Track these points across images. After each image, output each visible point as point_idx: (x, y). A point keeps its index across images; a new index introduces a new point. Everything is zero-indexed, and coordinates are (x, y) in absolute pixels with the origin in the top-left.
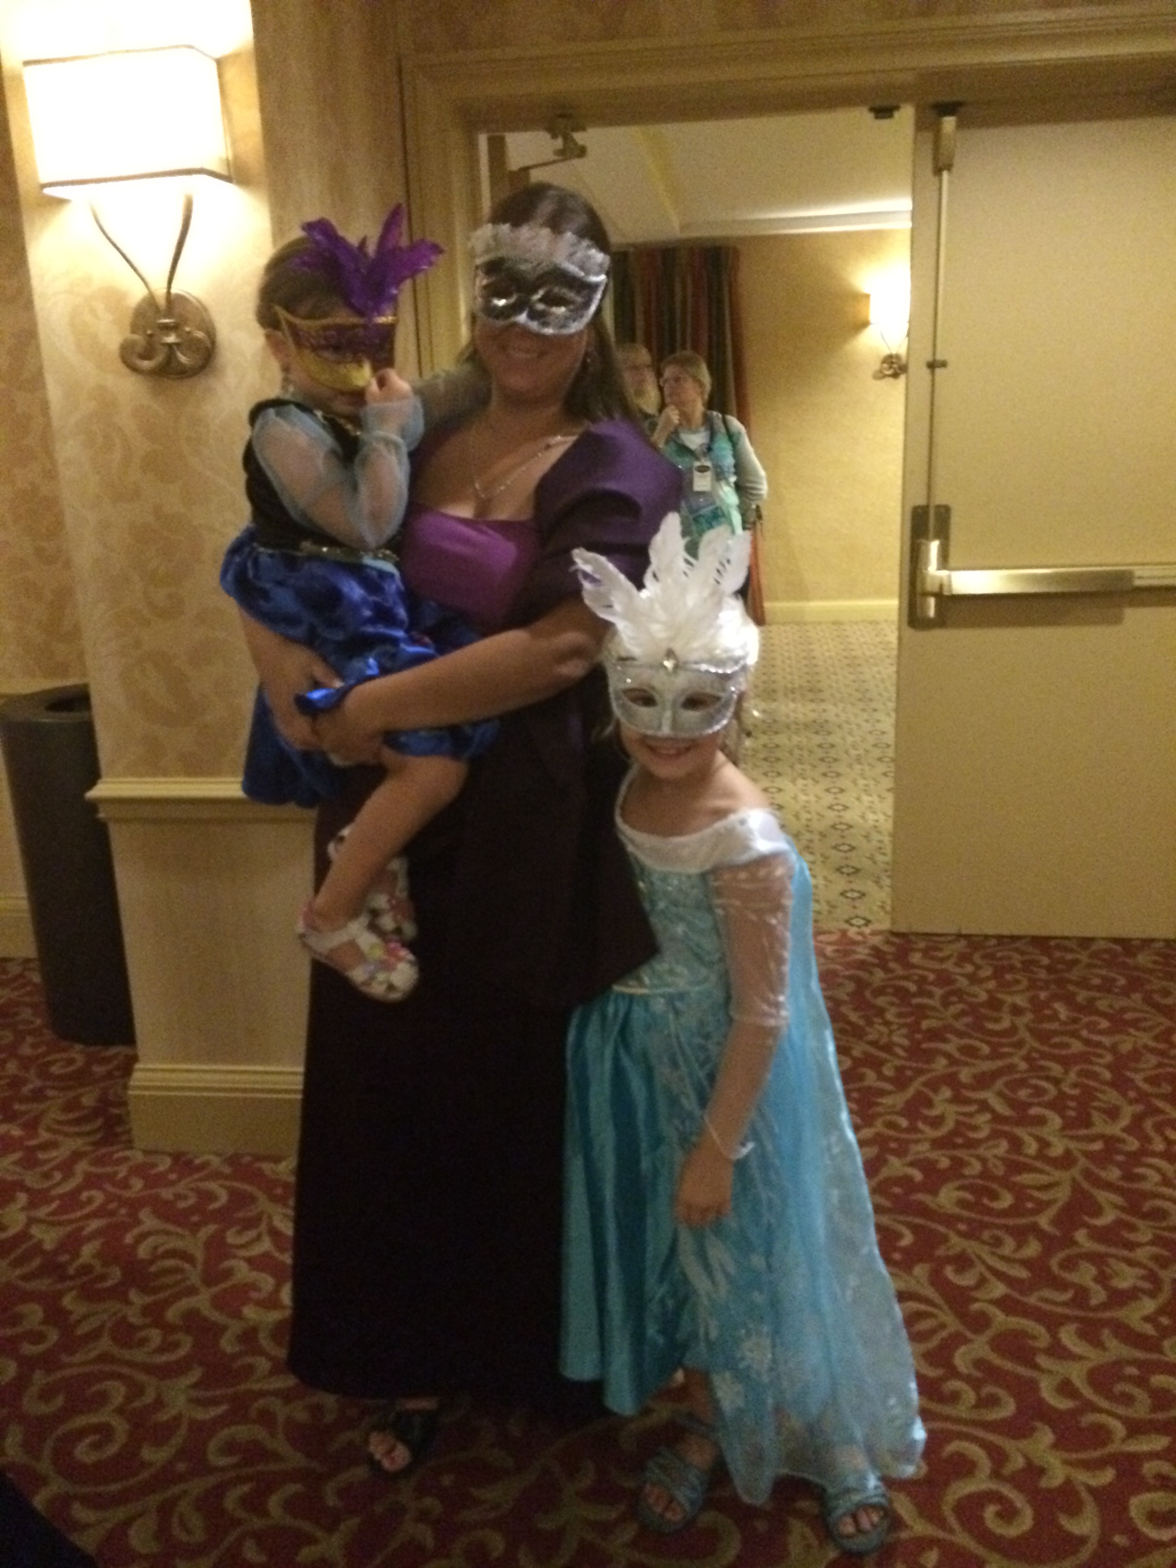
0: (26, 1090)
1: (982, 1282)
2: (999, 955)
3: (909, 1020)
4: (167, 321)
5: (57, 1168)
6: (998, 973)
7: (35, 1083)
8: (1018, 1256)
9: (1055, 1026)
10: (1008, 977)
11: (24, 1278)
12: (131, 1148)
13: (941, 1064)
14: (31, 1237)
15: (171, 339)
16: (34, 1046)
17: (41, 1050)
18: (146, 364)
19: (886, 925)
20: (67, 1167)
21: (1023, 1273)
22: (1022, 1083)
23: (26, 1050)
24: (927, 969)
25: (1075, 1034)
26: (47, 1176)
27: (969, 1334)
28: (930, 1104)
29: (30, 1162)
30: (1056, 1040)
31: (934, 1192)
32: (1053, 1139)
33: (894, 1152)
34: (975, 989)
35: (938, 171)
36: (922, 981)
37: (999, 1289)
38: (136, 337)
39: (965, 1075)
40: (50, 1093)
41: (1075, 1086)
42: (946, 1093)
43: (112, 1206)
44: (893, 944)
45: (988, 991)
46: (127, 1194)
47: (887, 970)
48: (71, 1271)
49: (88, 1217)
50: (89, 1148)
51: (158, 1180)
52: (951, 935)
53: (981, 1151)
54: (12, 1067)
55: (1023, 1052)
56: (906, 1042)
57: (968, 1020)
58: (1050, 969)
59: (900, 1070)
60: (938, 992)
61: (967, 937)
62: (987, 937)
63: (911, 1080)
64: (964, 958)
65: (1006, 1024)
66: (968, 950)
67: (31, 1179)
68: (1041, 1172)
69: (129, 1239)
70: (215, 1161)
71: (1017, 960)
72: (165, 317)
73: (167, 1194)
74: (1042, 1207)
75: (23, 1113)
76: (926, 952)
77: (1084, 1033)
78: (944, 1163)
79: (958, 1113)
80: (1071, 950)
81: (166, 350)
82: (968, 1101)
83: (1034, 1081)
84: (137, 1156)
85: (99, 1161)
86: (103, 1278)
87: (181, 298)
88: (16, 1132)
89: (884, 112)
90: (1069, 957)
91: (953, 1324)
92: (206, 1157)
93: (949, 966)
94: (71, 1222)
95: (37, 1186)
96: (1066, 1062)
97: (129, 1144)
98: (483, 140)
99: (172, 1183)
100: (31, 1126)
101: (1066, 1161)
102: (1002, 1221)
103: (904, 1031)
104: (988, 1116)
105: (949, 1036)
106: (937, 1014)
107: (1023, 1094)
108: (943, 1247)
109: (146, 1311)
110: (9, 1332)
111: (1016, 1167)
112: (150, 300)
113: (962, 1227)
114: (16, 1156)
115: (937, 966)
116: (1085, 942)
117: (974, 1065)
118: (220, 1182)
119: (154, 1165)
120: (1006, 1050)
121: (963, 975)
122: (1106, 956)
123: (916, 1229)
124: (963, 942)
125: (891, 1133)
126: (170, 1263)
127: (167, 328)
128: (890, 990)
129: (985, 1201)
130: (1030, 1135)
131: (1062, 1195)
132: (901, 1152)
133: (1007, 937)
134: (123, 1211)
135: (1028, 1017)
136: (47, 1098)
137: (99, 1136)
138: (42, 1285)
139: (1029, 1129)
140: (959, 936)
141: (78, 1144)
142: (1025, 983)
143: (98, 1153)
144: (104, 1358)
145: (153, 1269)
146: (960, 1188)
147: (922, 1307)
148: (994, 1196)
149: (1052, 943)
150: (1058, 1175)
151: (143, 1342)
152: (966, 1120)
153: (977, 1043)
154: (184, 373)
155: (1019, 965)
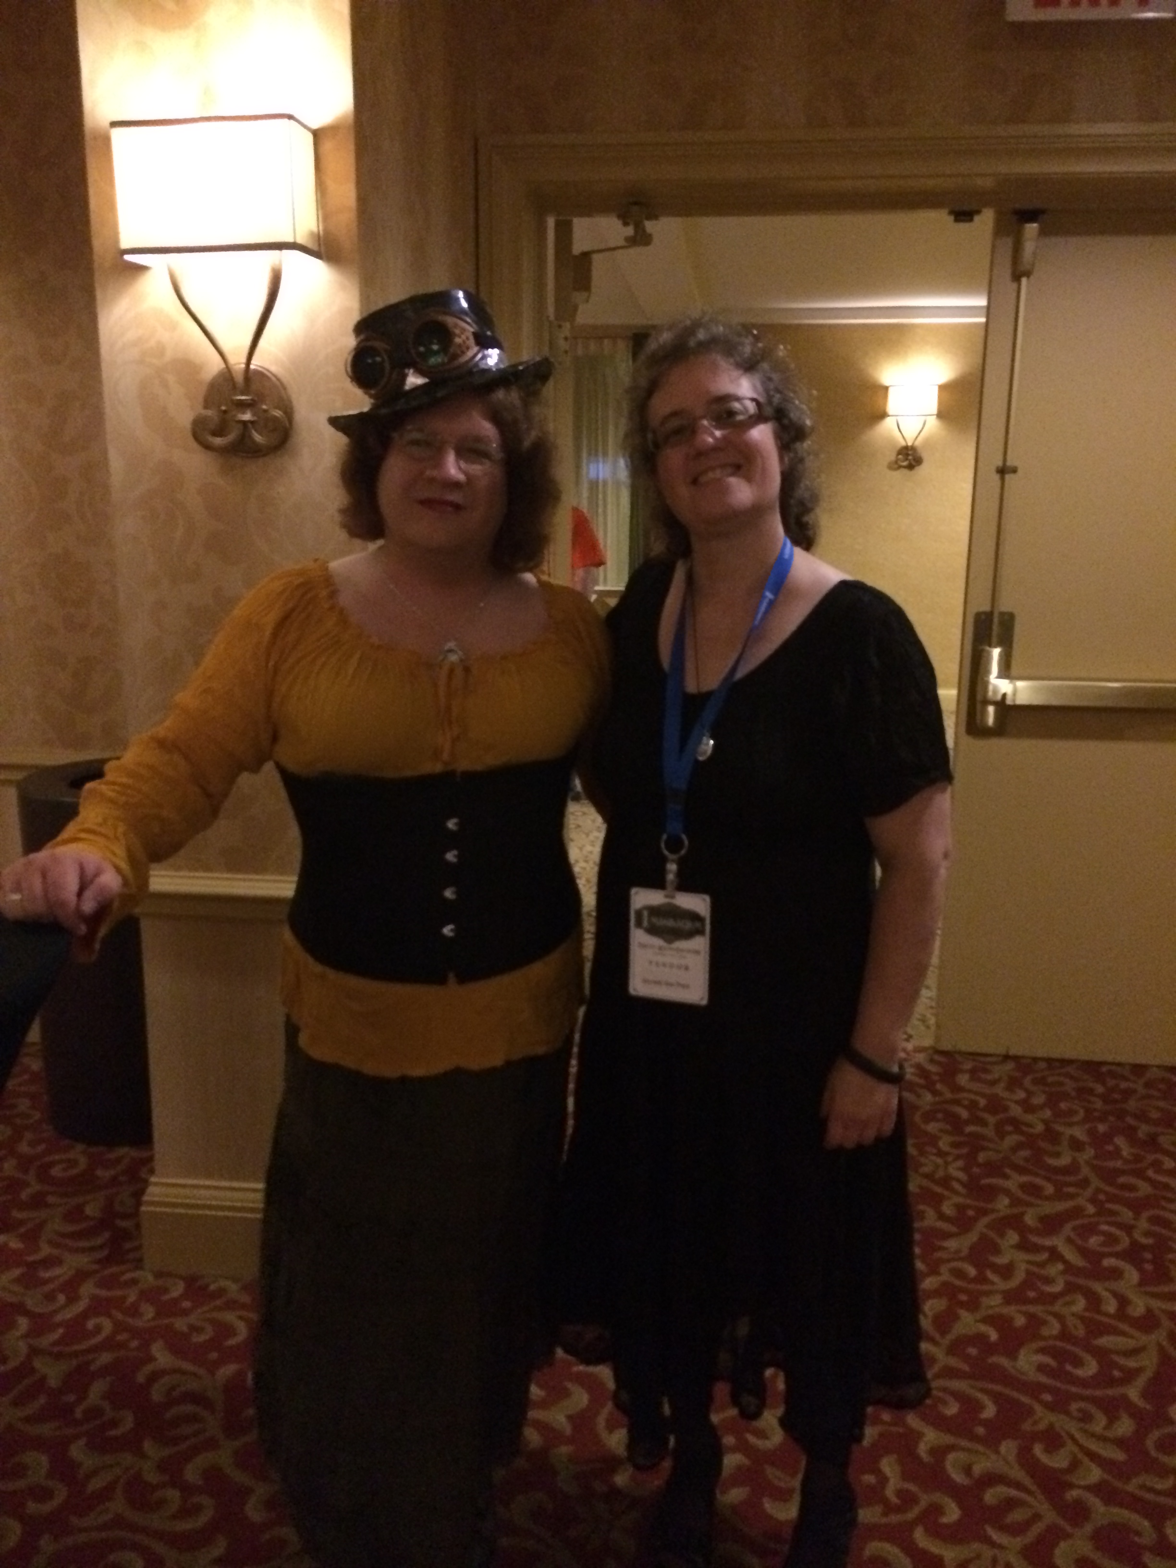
0: (24, 1195)
1: (1075, 1465)
2: (1050, 1080)
3: (965, 1151)
4: (243, 398)
5: (62, 1289)
6: (1052, 1101)
7: (35, 1187)
8: (1109, 1434)
9: (1119, 1164)
10: (1063, 1105)
11: (27, 1420)
12: (141, 1268)
13: (1002, 1204)
14: (33, 1370)
15: (247, 416)
16: (32, 1144)
17: (41, 1148)
18: (218, 441)
19: (928, 1042)
20: (71, 1287)
21: (1119, 1456)
22: (1090, 1230)
23: (24, 1148)
24: (976, 1093)
25: (1140, 1174)
26: (50, 1297)
27: (1068, 1528)
28: (997, 1250)
29: (29, 1280)
30: (1122, 1180)
31: (1012, 1355)
32: (1131, 1295)
33: (962, 1304)
34: (1029, 1118)
35: (1017, 277)
36: (972, 1106)
37: (1095, 1474)
38: (209, 413)
39: (1030, 1219)
40: (51, 1199)
41: (1147, 1234)
42: (1013, 1237)
43: (122, 1337)
44: (939, 1063)
45: (1045, 1122)
46: (139, 1323)
47: (935, 1093)
48: (78, 1413)
49: (96, 1349)
50: (95, 1267)
51: (169, 1309)
52: (999, 1056)
53: (1057, 1307)
54: (9, 1167)
55: (1089, 1192)
56: (961, 1175)
57: (1025, 1153)
58: (1105, 1098)
59: (961, 1208)
60: (992, 1120)
61: (1016, 1058)
62: (1035, 1060)
63: (975, 1219)
64: (1013, 1083)
65: (1064, 1160)
66: (1017, 1074)
67: (33, 1301)
68: (1123, 1334)
69: (141, 1378)
70: (233, 1288)
71: (1069, 1086)
72: (242, 394)
73: (180, 1324)
74: (1130, 1375)
75: (21, 1223)
76: (973, 1072)
77: (1150, 1173)
78: (1020, 1321)
79: (1029, 1262)
80: (1124, 1078)
81: (240, 426)
82: (1036, 1249)
83: (1105, 1227)
84: (147, 1278)
85: (108, 1283)
86: (114, 1424)
87: (261, 375)
88: (15, 1244)
89: (963, 215)
90: (1124, 1085)
91: (1050, 1516)
92: (223, 1283)
93: (999, 1090)
94: (76, 1354)
95: (38, 1310)
96: (1137, 1206)
97: (139, 1263)
98: (551, 222)
99: (185, 1313)
100: (32, 1237)
101: (1148, 1322)
102: (1088, 1392)
103: (960, 1163)
104: (1060, 1267)
105: (1008, 1171)
106: (991, 1145)
107: (1094, 1241)
108: (1030, 1421)
109: (162, 1466)
110: (11, 1486)
111: (1096, 1329)
112: (227, 374)
113: (1047, 1397)
114: (17, 1272)
115: (988, 1091)
116: (1139, 1069)
117: (1038, 1206)
118: (239, 1313)
119: (166, 1290)
120: (1071, 1190)
121: (1017, 1102)
122: (1162, 1086)
123: (997, 1397)
124: (1010, 1066)
125: (958, 1282)
126: (188, 1408)
127: (242, 406)
128: (940, 1116)
129: (1069, 1367)
130: (1107, 1290)
131: (1149, 1362)
132: (973, 1305)
133: (1057, 1060)
134: (134, 1344)
135: (1090, 1152)
136: (47, 1206)
137: (105, 1252)
138: (46, 1429)
139: (1107, 1284)
140: (1007, 1057)
141: (82, 1261)
142: (1082, 1113)
143: (107, 1272)
144: (118, 1522)
145: (168, 1415)
146: (1042, 1351)
147: (1013, 1492)
148: (1078, 1362)
149: (1104, 1069)
150: (1145, 1339)
151: (161, 1503)
152: (1035, 1269)
153: (1038, 1181)
154: (256, 452)
155: (1073, 1094)
